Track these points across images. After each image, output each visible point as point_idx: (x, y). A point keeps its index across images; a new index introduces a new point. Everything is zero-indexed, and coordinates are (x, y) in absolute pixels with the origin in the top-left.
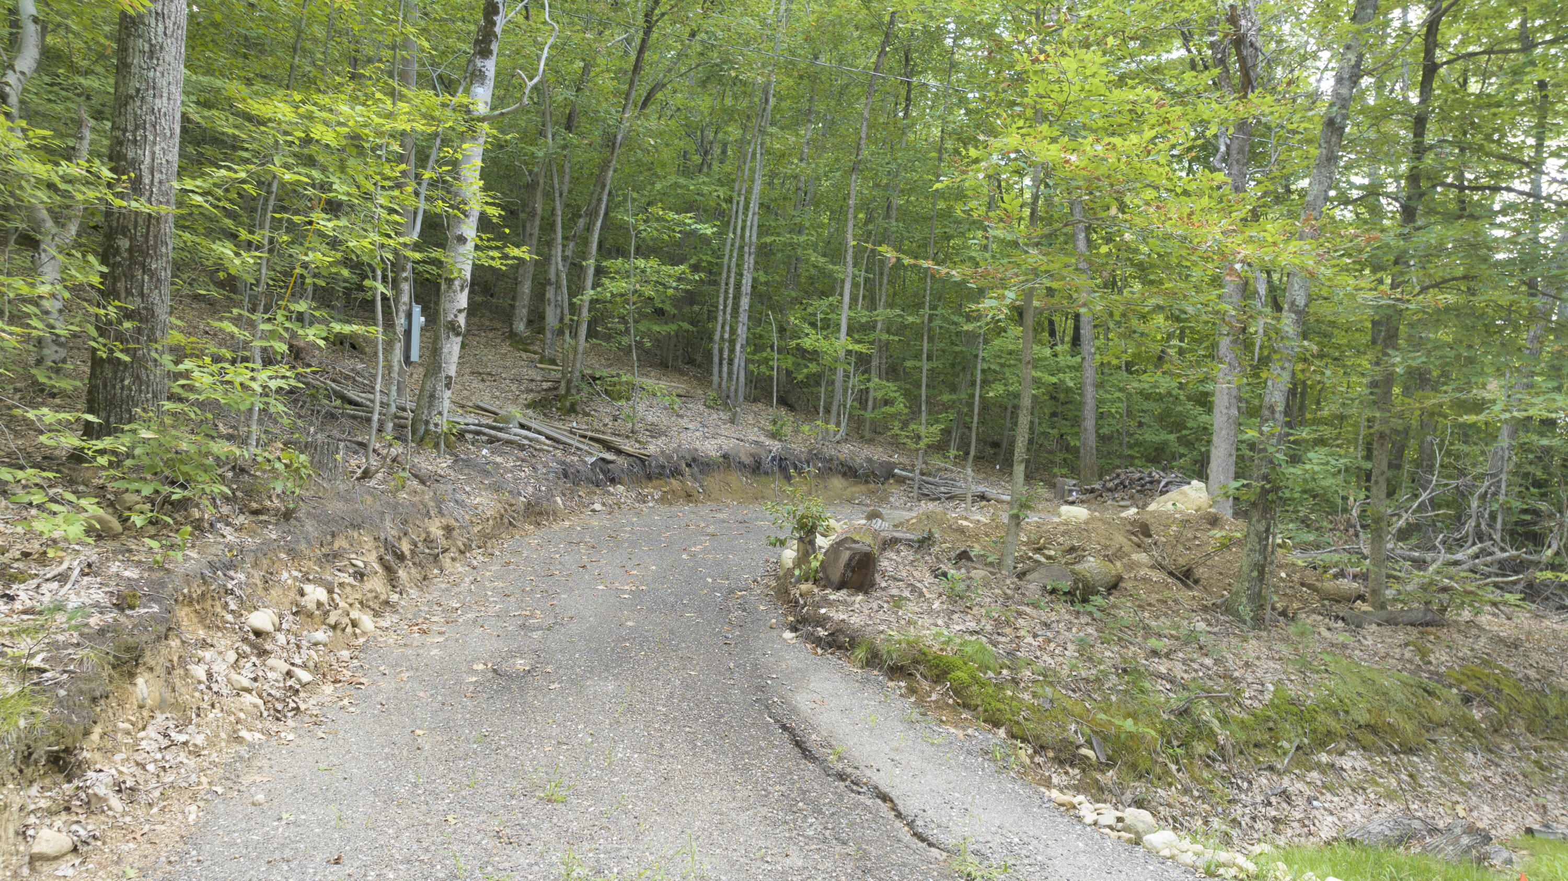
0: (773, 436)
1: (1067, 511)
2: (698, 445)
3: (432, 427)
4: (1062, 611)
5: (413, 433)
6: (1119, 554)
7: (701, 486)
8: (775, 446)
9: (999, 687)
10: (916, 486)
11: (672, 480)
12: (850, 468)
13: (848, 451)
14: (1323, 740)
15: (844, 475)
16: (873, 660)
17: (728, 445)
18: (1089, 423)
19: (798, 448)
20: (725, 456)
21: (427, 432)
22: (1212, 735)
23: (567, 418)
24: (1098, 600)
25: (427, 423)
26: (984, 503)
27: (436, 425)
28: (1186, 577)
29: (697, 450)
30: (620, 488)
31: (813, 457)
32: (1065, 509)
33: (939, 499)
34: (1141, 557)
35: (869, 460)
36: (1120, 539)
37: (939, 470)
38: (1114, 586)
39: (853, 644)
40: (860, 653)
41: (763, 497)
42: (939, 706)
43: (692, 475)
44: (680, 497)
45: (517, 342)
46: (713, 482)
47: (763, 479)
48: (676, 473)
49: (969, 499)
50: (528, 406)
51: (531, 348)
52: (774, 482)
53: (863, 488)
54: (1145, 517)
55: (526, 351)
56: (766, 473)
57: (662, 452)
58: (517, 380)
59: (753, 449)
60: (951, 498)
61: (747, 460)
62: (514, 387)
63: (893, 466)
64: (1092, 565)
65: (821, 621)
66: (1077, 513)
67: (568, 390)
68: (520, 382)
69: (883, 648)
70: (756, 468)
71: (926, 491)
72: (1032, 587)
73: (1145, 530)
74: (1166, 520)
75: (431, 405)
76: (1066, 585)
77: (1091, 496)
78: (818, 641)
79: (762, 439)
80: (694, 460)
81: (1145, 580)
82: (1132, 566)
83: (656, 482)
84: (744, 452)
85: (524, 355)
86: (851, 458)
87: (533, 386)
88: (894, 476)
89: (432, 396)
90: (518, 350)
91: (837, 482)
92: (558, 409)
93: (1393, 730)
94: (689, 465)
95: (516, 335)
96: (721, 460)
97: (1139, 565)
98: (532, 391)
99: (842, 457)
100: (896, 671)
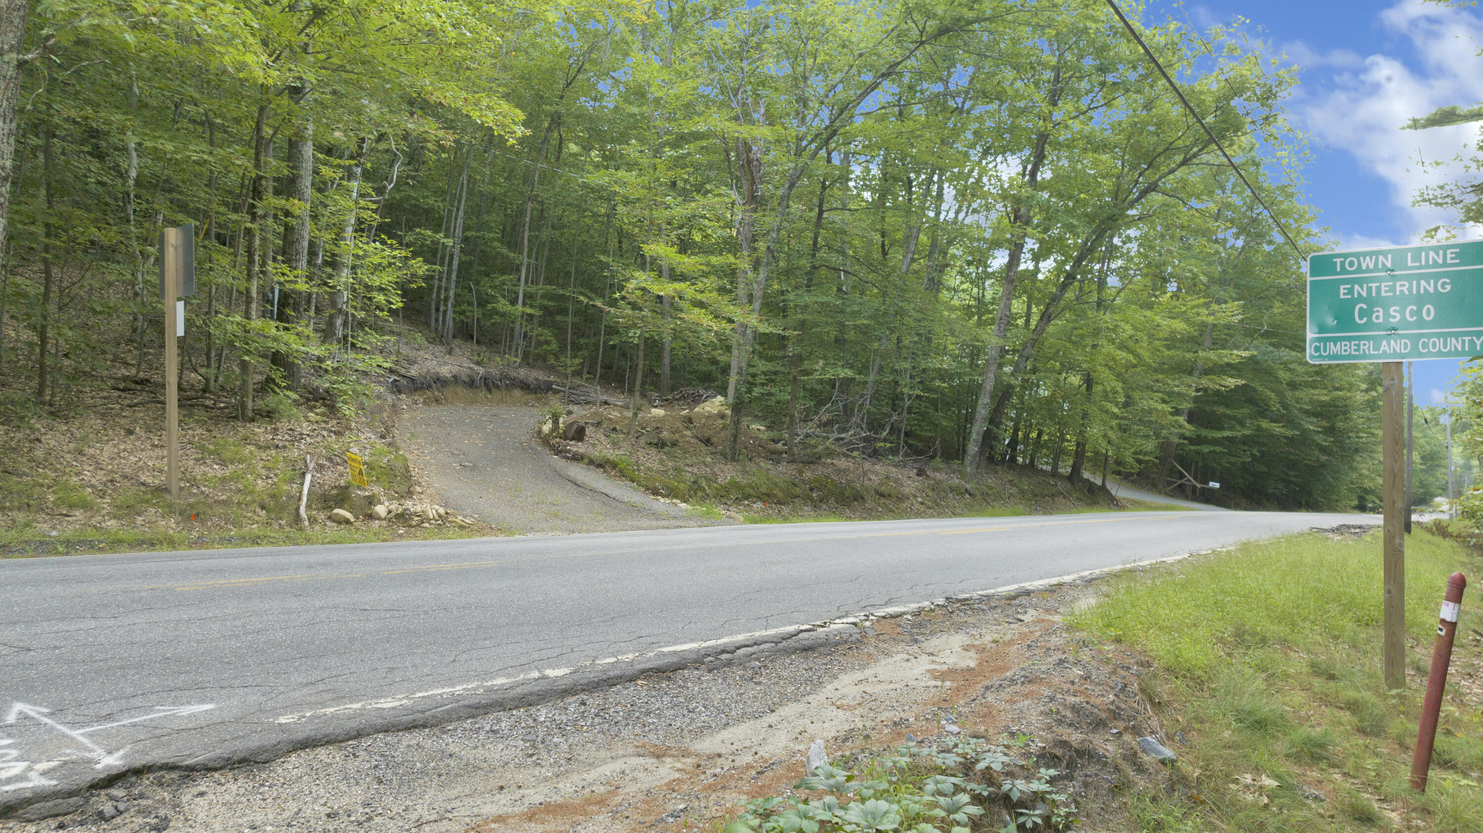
0: (478, 363)
1: (654, 411)
2: (437, 369)
4: (653, 451)
6: (677, 431)
7: (443, 395)
8: (481, 370)
9: (634, 471)
10: (566, 395)
11: (428, 391)
12: (525, 384)
13: (523, 373)
14: (747, 497)
15: (522, 388)
16: (591, 462)
17: (456, 369)
18: (667, 361)
19: (494, 372)
20: (455, 377)
22: (704, 490)
24: (666, 449)
26: (612, 406)
28: (707, 442)
29: (438, 373)
31: (504, 377)
32: (653, 410)
33: (580, 403)
34: (688, 433)
35: (537, 379)
36: (678, 424)
37: (579, 386)
38: (674, 444)
39: (582, 458)
40: (586, 461)
41: (476, 401)
42: (615, 476)
43: (437, 388)
44: (433, 401)
46: (448, 392)
47: (476, 390)
48: (429, 387)
49: (598, 404)
52: (482, 392)
53: (533, 396)
54: (692, 414)
56: (477, 387)
57: (420, 374)
59: (469, 372)
60: (587, 403)
61: (466, 379)
63: (551, 383)
64: (665, 434)
65: (569, 451)
66: (659, 412)
69: (594, 459)
70: (471, 384)
71: (572, 399)
72: (642, 441)
73: (690, 421)
74: (700, 416)
76: (655, 441)
77: (666, 403)
78: (568, 458)
79: (472, 365)
80: (438, 379)
81: (688, 442)
82: (683, 436)
83: (420, 393)
84: (464, 373)
86: (526, 378)
88: (552, 389)
91: (517, 393)
93: (775, 496)
94: (435, 382)
96: (453, 379)
97: (686, 436)
99: (521, 377)
100: (600, 466)
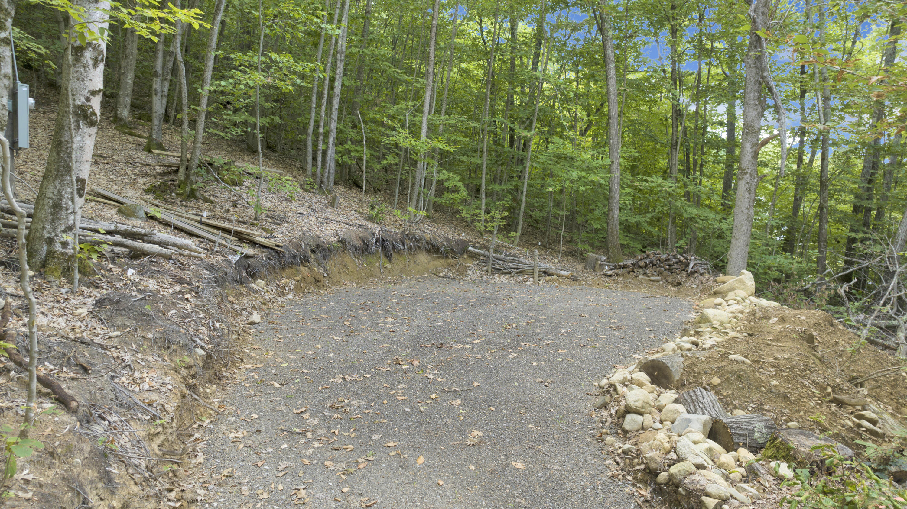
0: (371, 219)
2: (317, 231)
3: (58, 247)
5: (31, 255)
7: (325, 271)
8: (376, 229)
10: (491, 262)
11: (302, 268)
12: (433, 246)
13: (429, 231)
15: (428, 251)
17: (342, 230)
19: (394, 230)
20: (342, 241)
21: (51, 254)
23: (189, 204)
25: (50, 241)
26: (548, 278)
27: (65, 244)
29: (318, 237)
30: (261, 283)
31: (406, 237)
33: (510, 273)
35: (447, 239)
37: (507, 248)
41: (372, 276)
43: (317, 261)
44: (310, 284)
45: (122, 126)
46: (334, 266)
47: (370, 259)
48: (305, 260)
49: (536, 274)
50: (147, 192)
51: (136, 132)
52: (377, 260)
53: (442, 262)
55: (131, 134)
56: (373, 253)
57: (291, 241)
58: (130, 162)
59: (360, 232)
60: (521, 273)
61: (358, 243)
62: (128, 170)
63: (467, 244)
67: (188, 177)
68: (133, 165)
70: (364, 249)
71: (498, 267)
75: (55, 218)
77: (624, 271)
79: (364, 222)
80: (318, 247)
83: (288, 271)
84: (354, 235)
85: (131, 139)
86: (434, 238)
87: (147, 169)
88: (468, 252)
89: (57, 206)
90: (124, 133)
91: (423, 258)
92: (178, 194)
94: (313, 252)
95: (121, 120)
96: (339, 245)
98: (147, 174)
99: (428, 237)
